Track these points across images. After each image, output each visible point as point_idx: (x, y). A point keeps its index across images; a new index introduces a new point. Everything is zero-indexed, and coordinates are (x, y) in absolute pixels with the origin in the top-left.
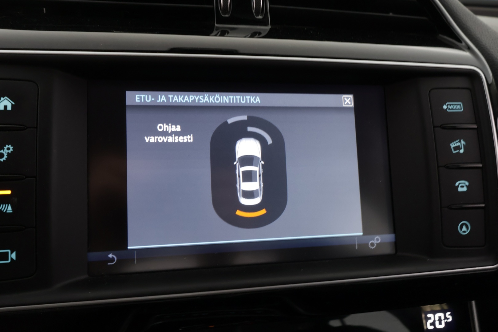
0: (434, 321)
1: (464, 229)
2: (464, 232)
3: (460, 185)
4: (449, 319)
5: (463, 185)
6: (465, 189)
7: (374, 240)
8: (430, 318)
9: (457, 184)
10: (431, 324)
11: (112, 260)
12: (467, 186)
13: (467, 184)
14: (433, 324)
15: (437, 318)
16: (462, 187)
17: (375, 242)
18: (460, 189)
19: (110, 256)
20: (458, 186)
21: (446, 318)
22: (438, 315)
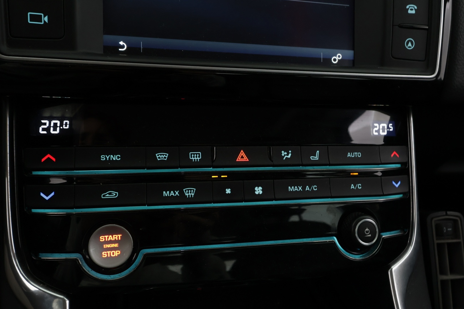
0: (379, 129)
1: (410, 45)
2: (410, 47)
3: (410, 8)
4: (391, 129)
5: (413, 8)
6: (414, 12)
7: (336, 56)
8: (376, 127)
9: (408, 7)
10: (376, 131)
11: (123, 47)
12: (415, 9)
13: (416, 7)
14: (378, 131)
15: (381, 128)
16: (412, 10)
17: (337, 58)
18: (410, 12)
19: (121, 43)
20: (408, 9)
21: (388, 128)
22: (382, 125)
